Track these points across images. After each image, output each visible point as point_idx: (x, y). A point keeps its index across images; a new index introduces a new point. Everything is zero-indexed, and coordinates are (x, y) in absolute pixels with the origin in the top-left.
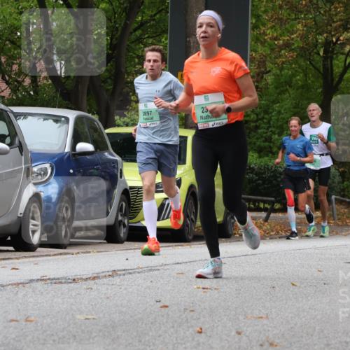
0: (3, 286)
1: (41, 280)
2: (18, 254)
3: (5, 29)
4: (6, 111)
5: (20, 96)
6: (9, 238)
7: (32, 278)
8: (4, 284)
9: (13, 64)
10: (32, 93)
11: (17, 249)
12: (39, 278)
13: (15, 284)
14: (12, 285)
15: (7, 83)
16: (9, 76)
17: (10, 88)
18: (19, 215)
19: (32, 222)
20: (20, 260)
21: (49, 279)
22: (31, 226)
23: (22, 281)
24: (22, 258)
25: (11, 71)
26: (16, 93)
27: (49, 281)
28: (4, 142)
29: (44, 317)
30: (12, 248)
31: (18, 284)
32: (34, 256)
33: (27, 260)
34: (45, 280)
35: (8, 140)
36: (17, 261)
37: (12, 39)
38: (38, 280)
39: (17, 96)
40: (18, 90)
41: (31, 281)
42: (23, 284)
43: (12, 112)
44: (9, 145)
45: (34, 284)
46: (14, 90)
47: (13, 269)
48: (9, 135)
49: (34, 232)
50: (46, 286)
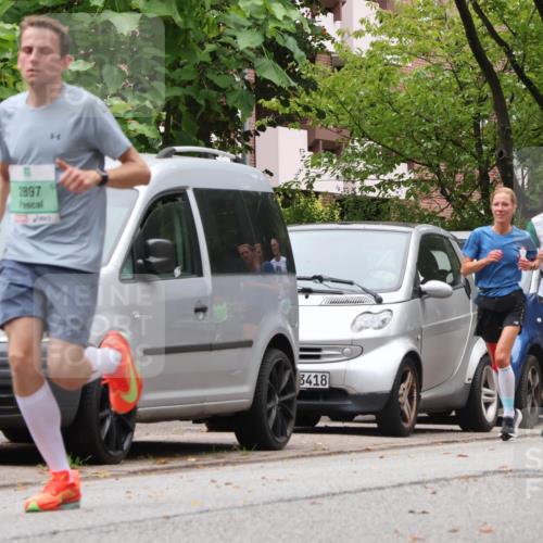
0: (446, 480)
1: (500, 472)
2: (467, 435)
3: (446, 125)
4: (447, 238)
5: (466, 216)
6: (453, 413)
7: (486, 469)
8: (449, 476)
9: (456, 172)
10: (483, 212)
11: (465, 429)
12: (496, 468)
13: (463, 478)
14: (460, 478)
15: (448, 199)
16: (452, 190)
17: (453, 206)
18: (467, 382)
19: (485, 390)
20: (470, 444)
21: (511, 471)
22: (483, 397)
23: (472, 473)
24: (472, 441)
25: (454, 183)
26: (460, 213)
27: (510, 474)
28: (444, 280)
29: (505, 523)
30: (457, 427)
31: (467, 477)
32: (488, 439)
33: (479, 444)
34: (506, 472)
35: (450, 278)
36: (463, 445)
37: (454, 138)
38: (495, 472)
39: (462, 217)
40: (464, 208)
41: (485, 473)
42: (475, 477)
43: (455, 239)
44: (452, 284)
45: (489, 478)
46: (459, 209)
47: (460, 456)
48: (451, 271)
49: (487, 405)
50: (506, 481)
